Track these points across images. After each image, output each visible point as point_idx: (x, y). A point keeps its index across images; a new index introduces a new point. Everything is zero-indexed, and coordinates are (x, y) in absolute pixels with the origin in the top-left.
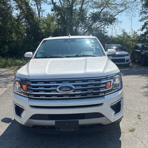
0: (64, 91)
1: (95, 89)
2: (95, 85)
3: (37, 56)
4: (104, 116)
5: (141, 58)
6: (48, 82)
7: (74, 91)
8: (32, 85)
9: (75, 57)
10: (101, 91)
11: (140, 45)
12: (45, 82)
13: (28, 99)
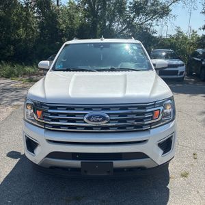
0: (93, 121)
1: (137, 120)
2: (138, 114)
3: (56, 68)
4: (148, 157)
5: (201, 69)
6: (73, 109)
7: (109, 122)
8: (49, 111)
9: (109, 70)
10: (146, 123)
11: (200, 51)
12: (68, 108)
13: (43, 130)
